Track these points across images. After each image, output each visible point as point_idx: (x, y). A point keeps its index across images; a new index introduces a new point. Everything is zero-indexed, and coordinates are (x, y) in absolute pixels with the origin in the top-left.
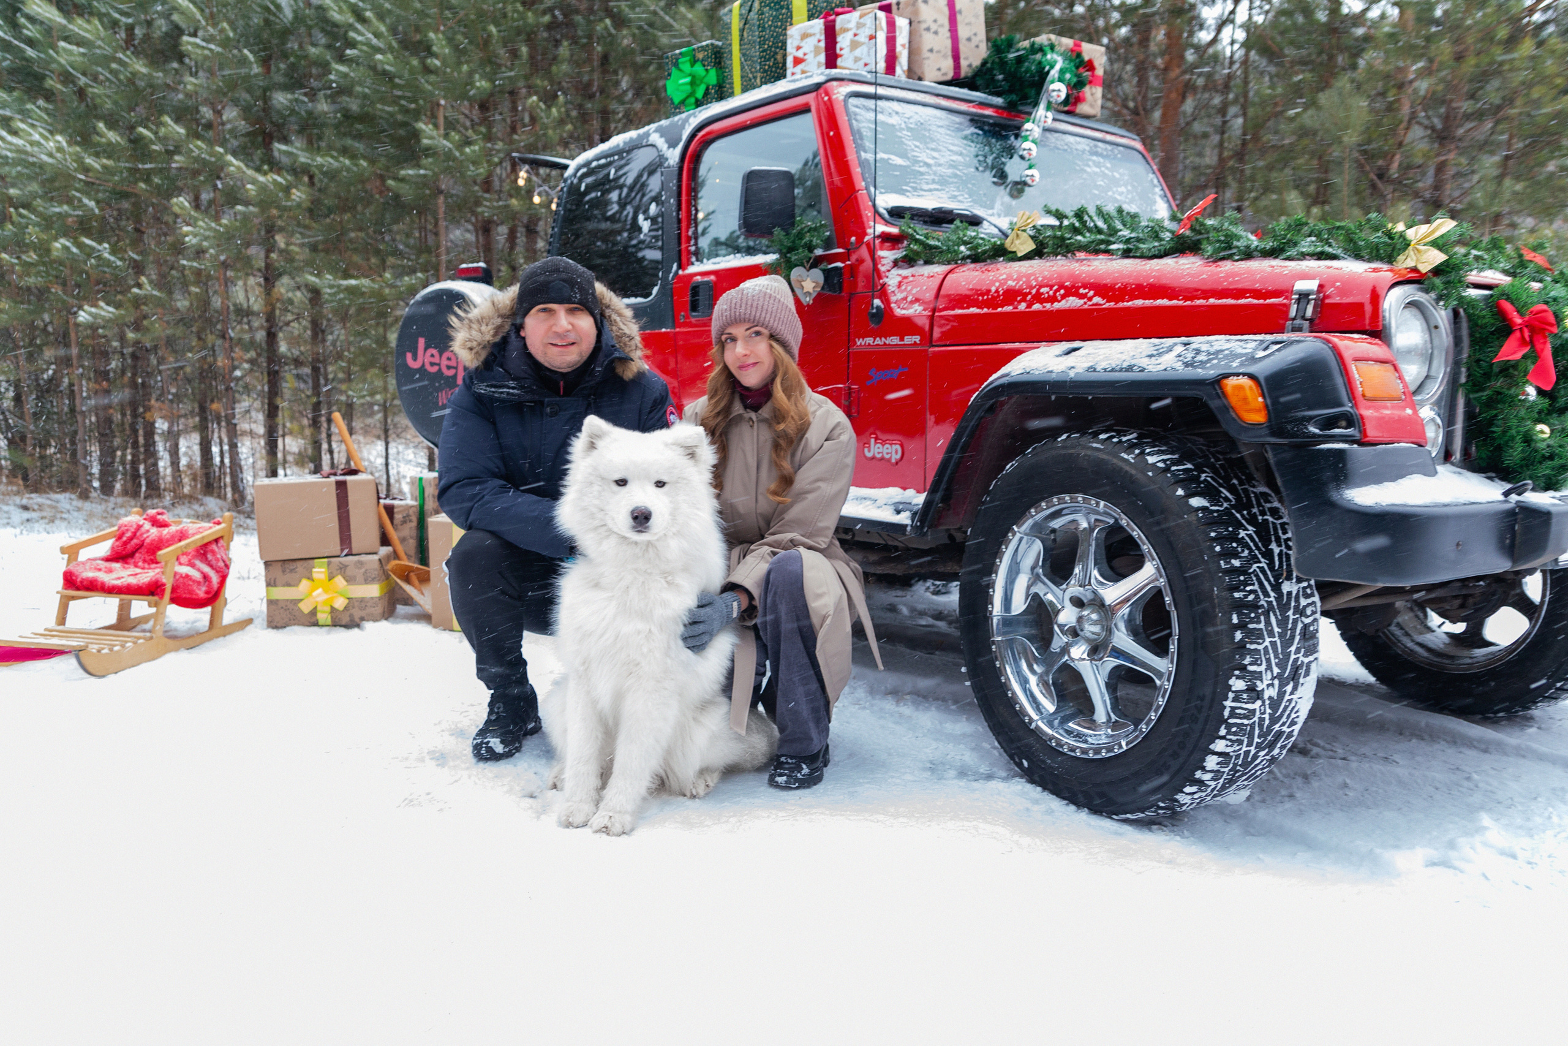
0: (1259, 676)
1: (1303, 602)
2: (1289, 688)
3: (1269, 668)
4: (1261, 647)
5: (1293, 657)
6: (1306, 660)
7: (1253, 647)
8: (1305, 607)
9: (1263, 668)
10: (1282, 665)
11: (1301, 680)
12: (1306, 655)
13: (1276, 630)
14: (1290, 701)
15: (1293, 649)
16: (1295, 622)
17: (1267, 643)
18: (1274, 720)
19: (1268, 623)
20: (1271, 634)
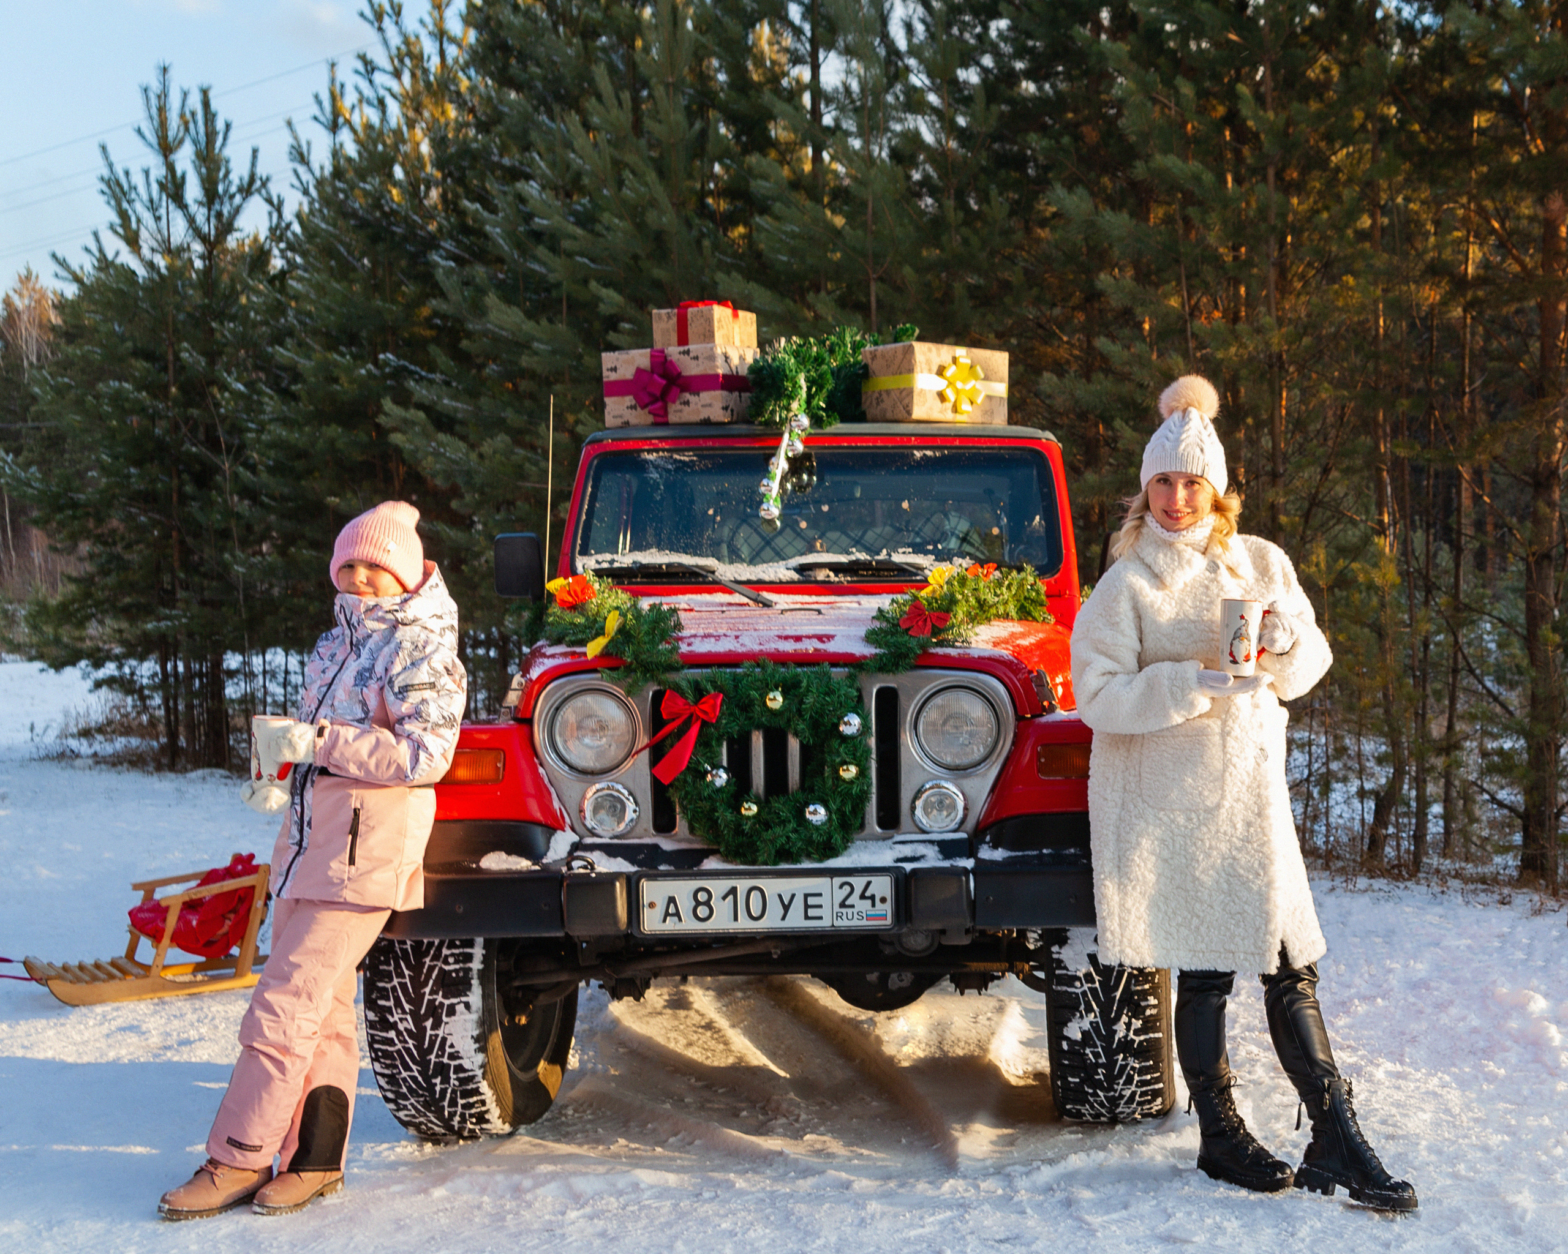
0: (389, 1010)
1: (445, 951)
2: (429, 1024)
3: (398, 1004)
4: (389, 986)
5: (427, 997)
6: (447, 1002)
7: (381, 984)
8: (446, 957)
9: (391, 1003)
10: (416, 1002)
11: (445, 1019)
12: (445, 997)
13: (407, 972)
14: (437, 1036)
15: (427, 990)
16: (431, 969)
17: (396, 982)
18: (424, 1053)
19: (398, 966)
20: (401, 975)
